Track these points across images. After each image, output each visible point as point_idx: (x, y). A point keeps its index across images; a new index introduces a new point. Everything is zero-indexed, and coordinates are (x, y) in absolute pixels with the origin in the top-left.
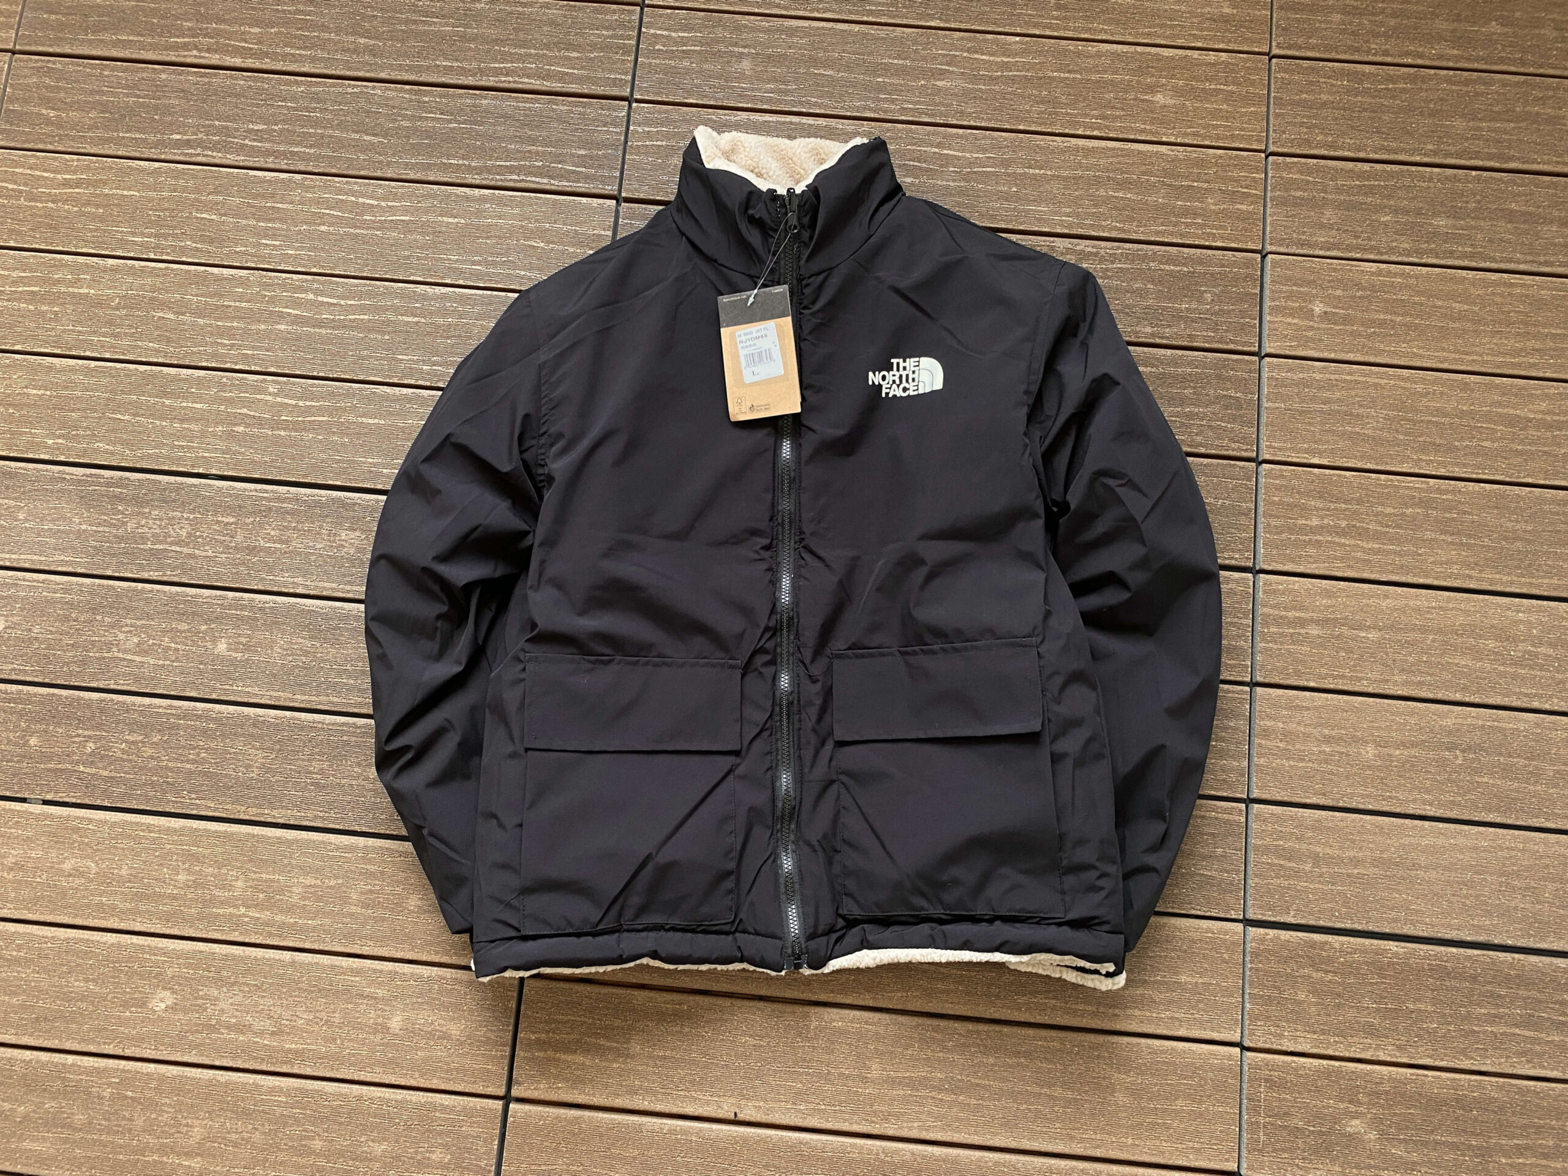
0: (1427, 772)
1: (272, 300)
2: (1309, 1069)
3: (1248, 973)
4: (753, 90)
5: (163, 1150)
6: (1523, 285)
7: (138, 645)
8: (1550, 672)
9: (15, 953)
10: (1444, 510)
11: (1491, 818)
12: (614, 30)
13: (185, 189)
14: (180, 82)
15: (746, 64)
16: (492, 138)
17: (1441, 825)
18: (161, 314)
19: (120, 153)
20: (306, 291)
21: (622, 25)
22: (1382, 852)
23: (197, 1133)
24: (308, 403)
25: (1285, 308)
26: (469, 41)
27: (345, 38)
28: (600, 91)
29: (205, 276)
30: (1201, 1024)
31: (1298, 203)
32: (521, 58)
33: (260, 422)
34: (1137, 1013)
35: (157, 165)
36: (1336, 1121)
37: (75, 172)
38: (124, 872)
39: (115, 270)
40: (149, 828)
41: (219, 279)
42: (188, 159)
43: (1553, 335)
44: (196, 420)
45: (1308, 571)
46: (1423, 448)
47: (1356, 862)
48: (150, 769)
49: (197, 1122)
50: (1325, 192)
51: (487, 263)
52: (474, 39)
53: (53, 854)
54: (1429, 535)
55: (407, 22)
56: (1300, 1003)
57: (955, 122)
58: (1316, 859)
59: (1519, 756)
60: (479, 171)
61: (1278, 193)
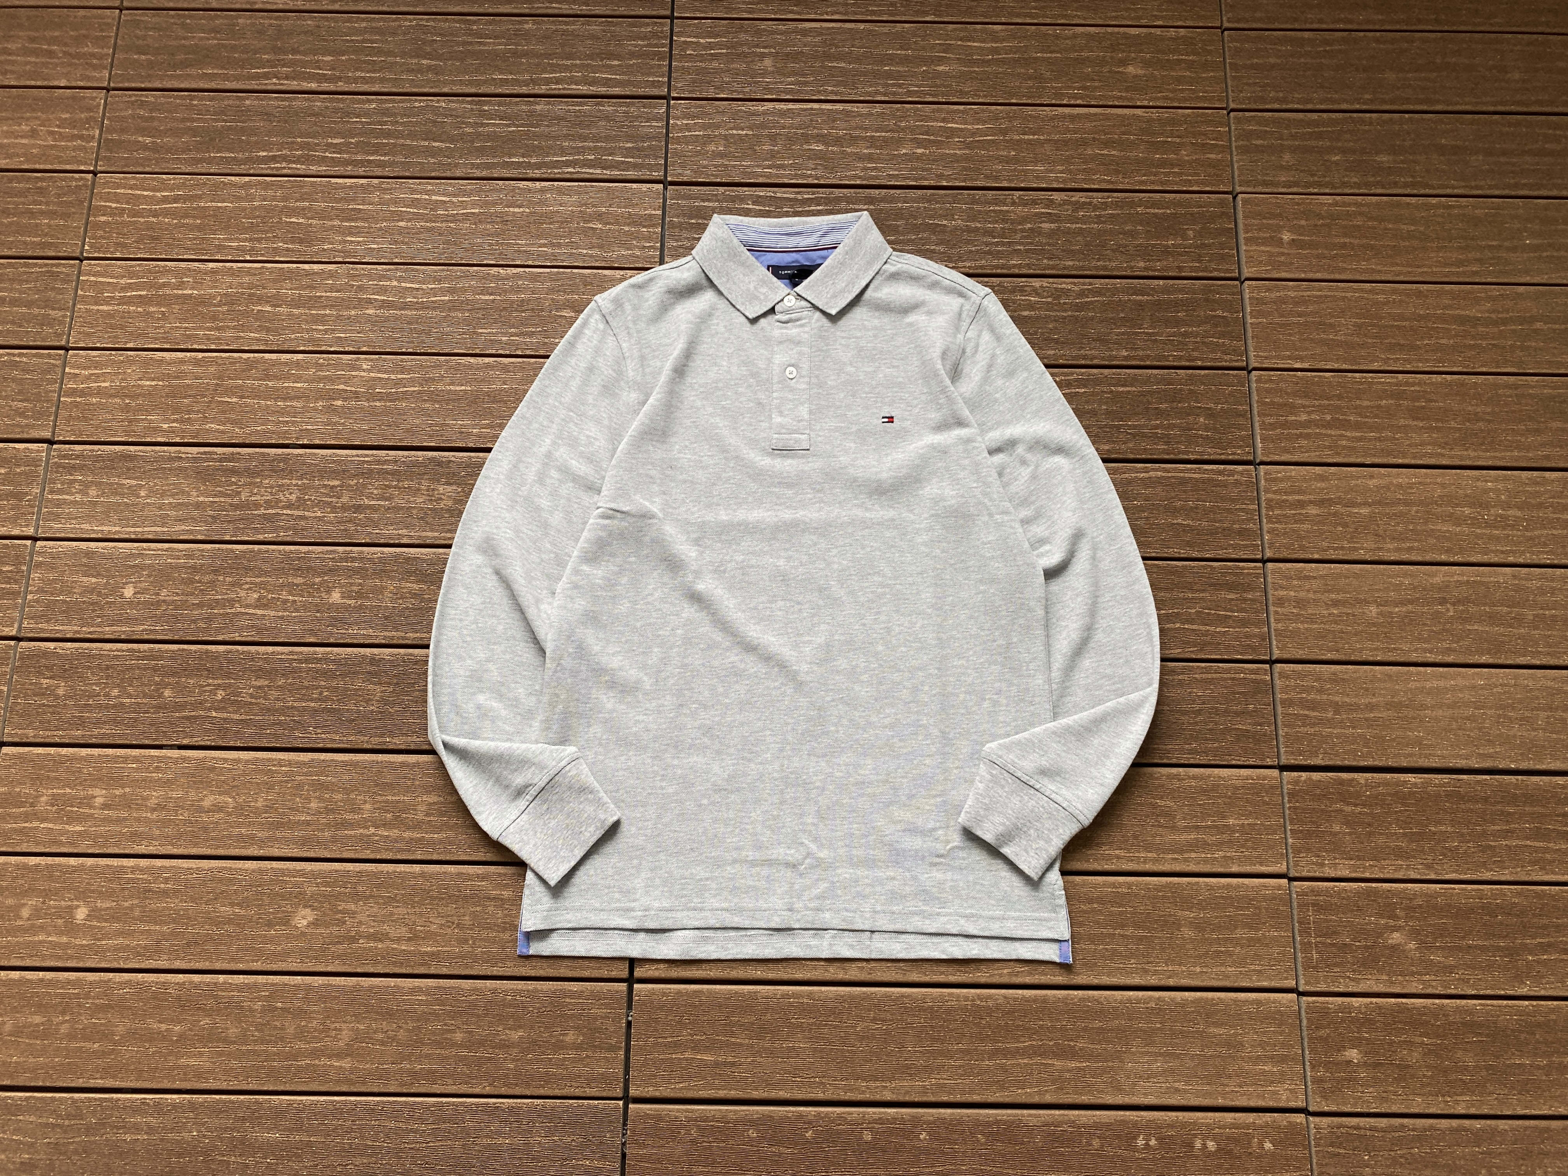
0: (1424, 624)
1: (360, 288)
2: (1351, 891)
3: (1287, 812)
4: (776, 83)
5: (315, 1054)
6: (1460, 207)
7: (259, 599)
8: (1519, 530)
9: (162, 886)
10: (1414, 400)
11: (1484, 659)
12: (649, 39)
13: (274, 199)
14: (262, 106)
15: (768, 62)
16: (548, 137)
17: (1441, 669)
18: (259, 308)
19: (212, 171)
20: (390, 280)
21: (655, 35)
22: (1393, 697)
23: (346, 1035)
24: (399, 376)
25: (1258, 238)
26: (521, 57)
27: (410, 61)
28: (641, 91)
29: (297, 273)
30: (1250, 860)
31: (1259, 149)
32: (567, 68)
33: (356, 396)
34: (1193, 855)
35: (247, 179)
36: (1380, 935)
37: (172, 190)
38: (259, 804)
39: (214, 272)
40: (280, 763)
41: (308, 274)
42: (275, 172)
43: (1490, 246)
44: (298, 398)
45: (1302, 460)
46: (1391, 348)
47: (1371, 707)
48: (277, 710)
49: (344, 1026)
50: (1281, 139)
51: (552, 245)
52: (525, 54)
53: (192, 794)
54: (1402, 422)
55: (464, 43)
56: (1335, 834)
57: (956, 100)
58: (1337, 708)
59: (1502, 605)
60: (539, 166)
61: (1241, 143)
